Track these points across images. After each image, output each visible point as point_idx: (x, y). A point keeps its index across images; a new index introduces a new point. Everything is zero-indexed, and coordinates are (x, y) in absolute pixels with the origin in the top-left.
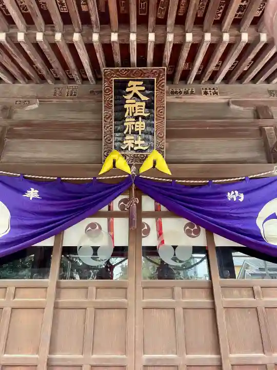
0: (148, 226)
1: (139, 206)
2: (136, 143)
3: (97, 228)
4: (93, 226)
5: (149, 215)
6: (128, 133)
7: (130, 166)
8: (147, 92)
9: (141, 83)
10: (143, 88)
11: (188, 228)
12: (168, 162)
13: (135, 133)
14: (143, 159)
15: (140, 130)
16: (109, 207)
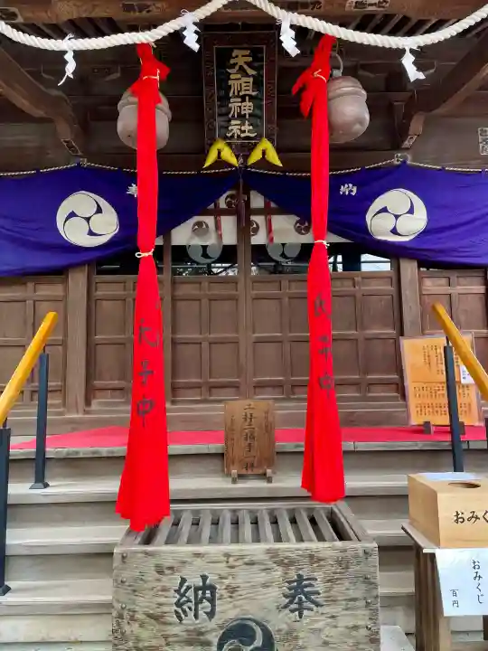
0: (257, 225)
1: (248, 203)
2: (243, 128)
3: (204, 226)
4: (199, 224)
5: (258, 212)
6: (233, 116)
7: (237, 157)
8: (256, 64)
9: (248, 52)
10: (250, 59)
11: (298, 225)
12: (279, 151)
13: (241, 117)
14: (252, 148)
15: (247, 112)
16: (215, 205)
